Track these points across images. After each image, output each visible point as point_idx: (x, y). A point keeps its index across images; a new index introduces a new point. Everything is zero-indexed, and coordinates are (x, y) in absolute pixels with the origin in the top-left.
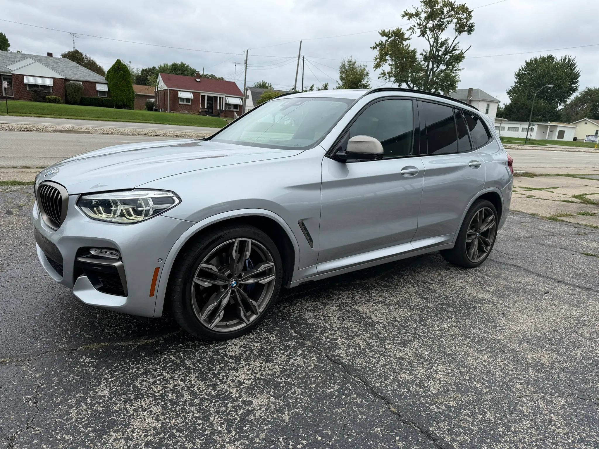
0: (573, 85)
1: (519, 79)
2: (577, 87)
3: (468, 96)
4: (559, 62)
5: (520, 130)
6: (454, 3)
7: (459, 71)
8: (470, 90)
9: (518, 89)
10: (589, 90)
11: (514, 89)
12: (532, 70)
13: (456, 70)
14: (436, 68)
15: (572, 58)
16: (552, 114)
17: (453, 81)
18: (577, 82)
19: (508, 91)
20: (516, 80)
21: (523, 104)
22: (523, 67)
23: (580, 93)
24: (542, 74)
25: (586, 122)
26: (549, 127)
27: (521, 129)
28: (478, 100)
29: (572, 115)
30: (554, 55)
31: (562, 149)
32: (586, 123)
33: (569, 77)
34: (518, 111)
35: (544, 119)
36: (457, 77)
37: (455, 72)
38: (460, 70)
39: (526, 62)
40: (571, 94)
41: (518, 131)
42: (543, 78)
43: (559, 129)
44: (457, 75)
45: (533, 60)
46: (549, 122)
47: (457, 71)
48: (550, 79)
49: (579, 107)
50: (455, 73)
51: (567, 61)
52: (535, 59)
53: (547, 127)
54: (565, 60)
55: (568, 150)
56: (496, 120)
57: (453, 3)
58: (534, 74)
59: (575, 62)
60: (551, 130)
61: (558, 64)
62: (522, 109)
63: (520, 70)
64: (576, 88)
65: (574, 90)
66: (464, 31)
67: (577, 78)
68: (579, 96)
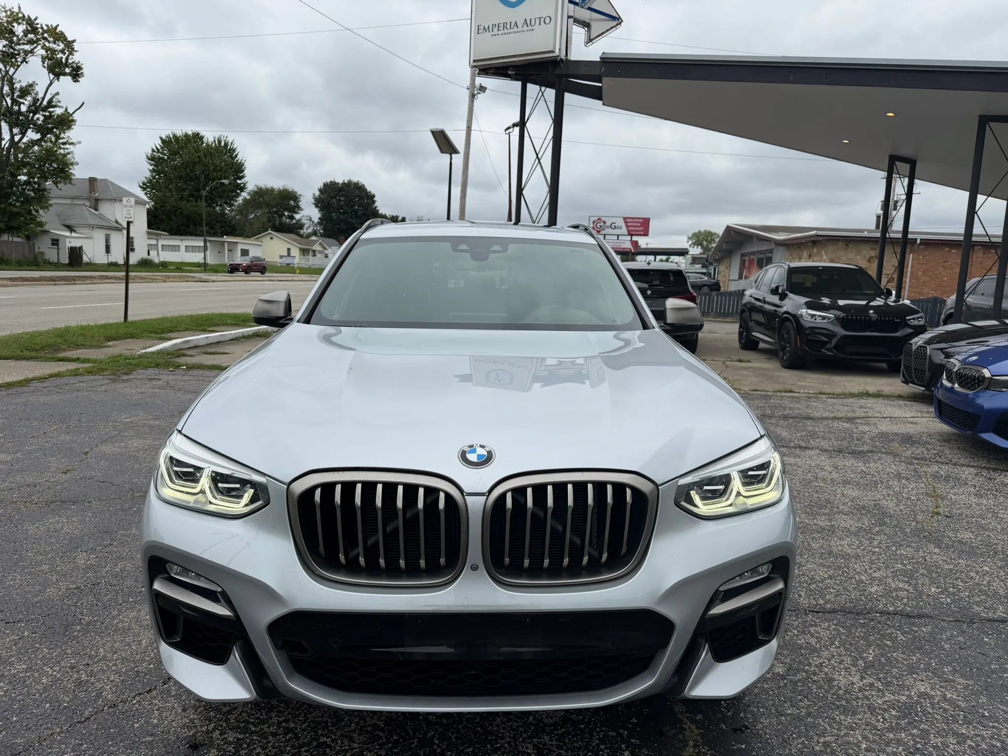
0: (239, 181)
1: (154, 165)
2: (245, 184)
3: (90, 192)
4: (212, 144)
5: (183, 249)
6: (36, 19)
7: (71, 147)
8: (92, 181)
9: (157, 182)
10: (258, 189)
11: (150, 181)
12: (173, 153)
13: (64, 144)
14: (20, 136)
15: (230, 140)
16: (223, 224)
17: (63, 162)
18: (243, 177)
19: (141, 185)
20: (151, 168)
21: (175, 207)
22: (159, 147)
23: (249, 194)
24: (192, 161)
25: (272, 236)
26: (226, 244)
27: (184, 247)
28: (111, 200)
29: (245, 226)
30: (202, 133)
31: (271, 278)
32: (272, 238)
33: (231, 168)
34: (169, 218)
35: (212, 231)
36: (69, 156)
37: (62, 146)
38: (72, 143)
39: (161, 138)
40: (238, 195)
41: (179, 251)
42: (193, 167)
43: (240, 247)
44: (69, 153)
45: (171, 136)
46: (225, 237)
47: (68, 146)
48: (205, 169)
49: (252, 213)
50: (64, 149)
51: (223, 144)
52: (174, 136)
53: (224, 244)
54: (220, 142)
55: (280, 279)
56: (148, 233)
57: (33, 18)
58: (178, 161)
59: (234, 147)
60: (230, 249)
61: (212, 148)
62: (175, 215)
63: (153, 151)
64: (244, 186)
65: (242, 188)
66: (65, 74)
67: (243, 171)
68: (248, 197)
